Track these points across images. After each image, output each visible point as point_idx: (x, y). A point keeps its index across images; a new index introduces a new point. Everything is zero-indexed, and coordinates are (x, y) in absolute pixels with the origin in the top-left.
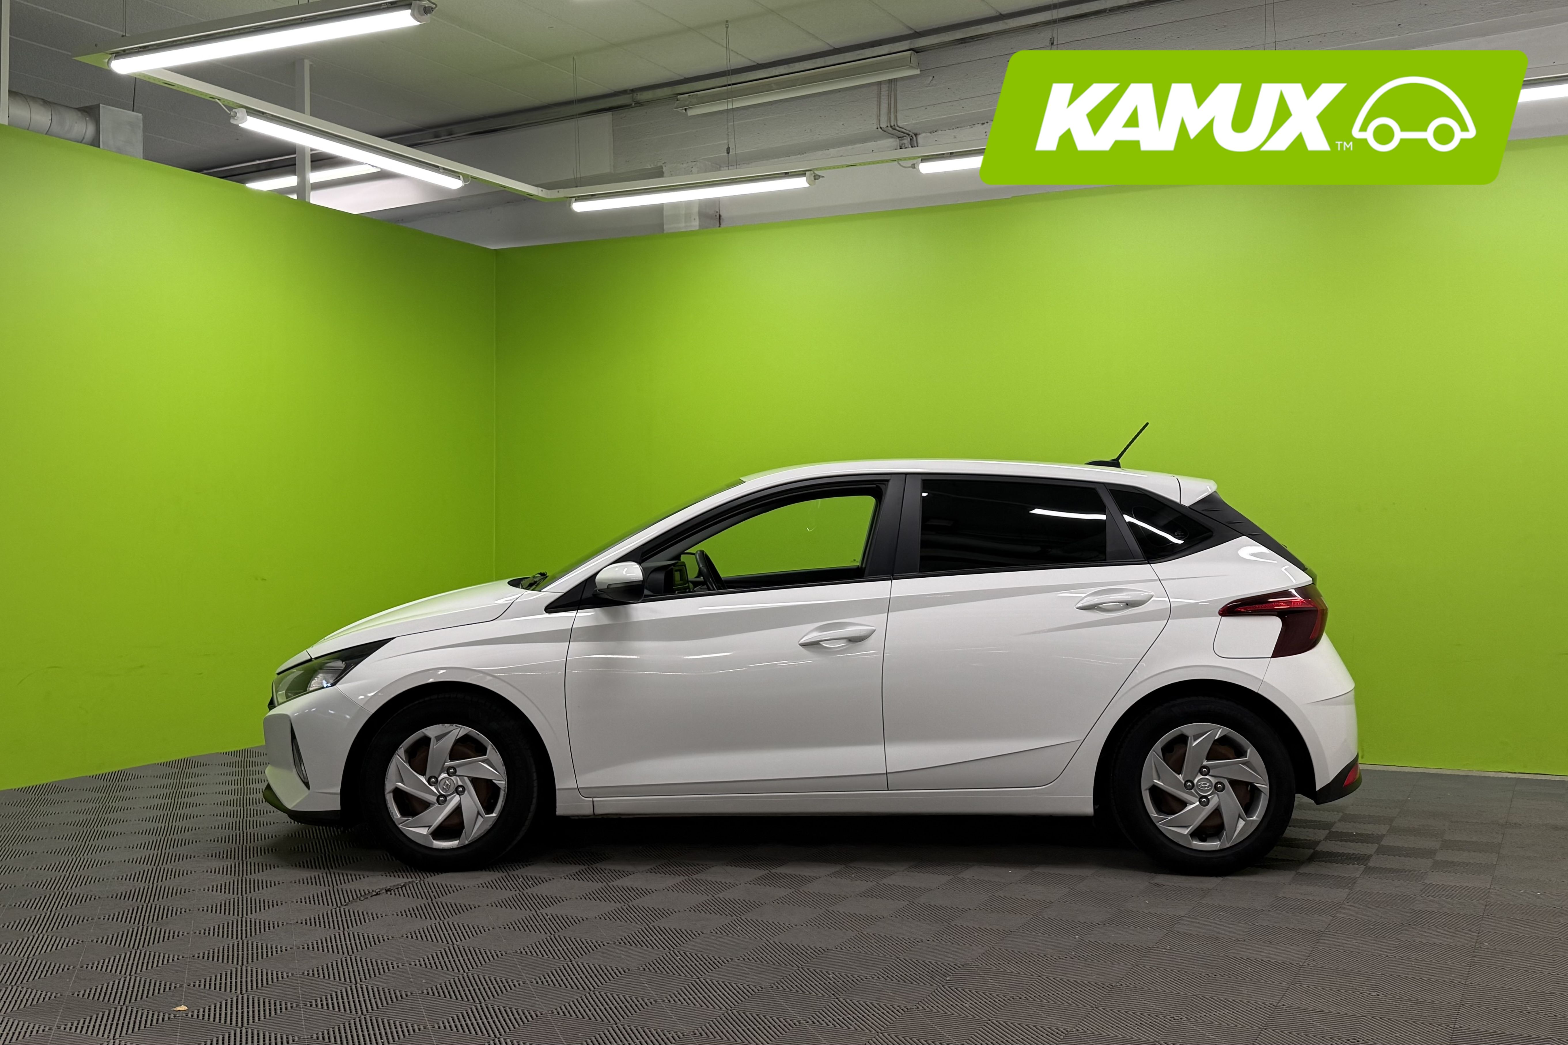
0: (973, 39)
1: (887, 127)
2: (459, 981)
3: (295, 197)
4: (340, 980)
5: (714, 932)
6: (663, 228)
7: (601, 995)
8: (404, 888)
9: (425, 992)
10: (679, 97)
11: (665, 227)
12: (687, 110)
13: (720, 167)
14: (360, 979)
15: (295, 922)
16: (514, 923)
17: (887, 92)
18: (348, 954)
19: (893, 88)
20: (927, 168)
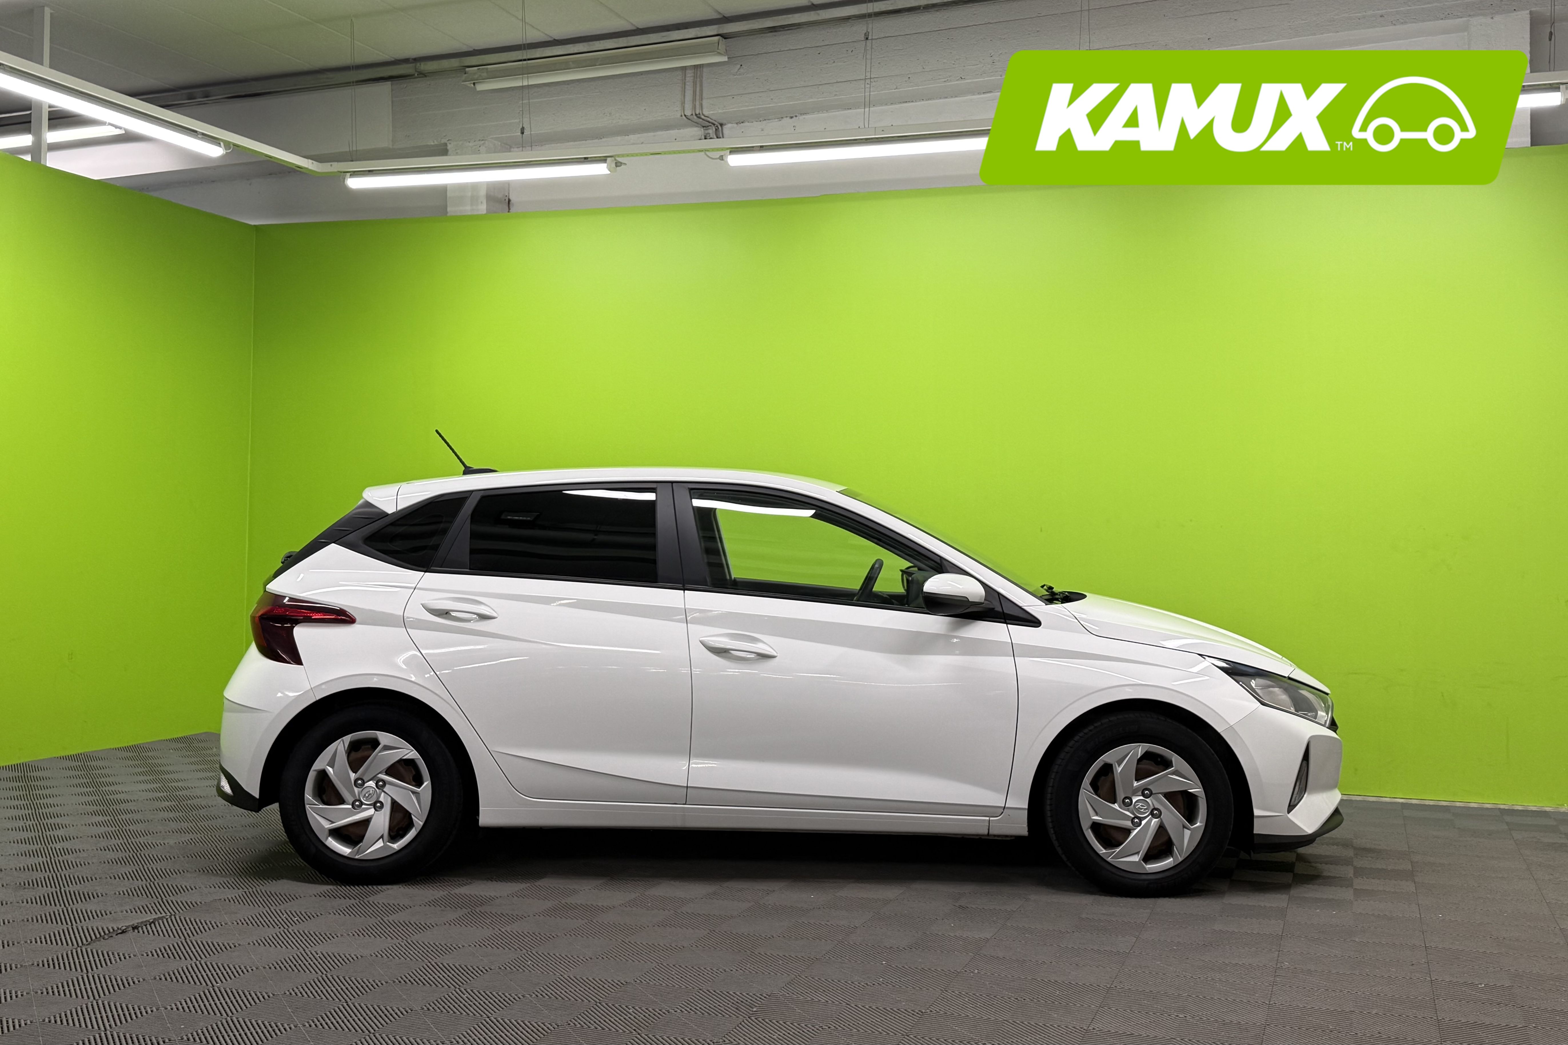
0: (783, 28)
1: (692, 115)
2: (223, 1025)
3: (28, 158)
4: (86, 1026)
5: (503, 968)
6: (446, 209)
7: (382, 1038)
8: (153, 925)
9: (185, 1038)
10: (467, 69)
11: (449, 209)
12: (476, 85)
13: (511, 147)
14: (110, 1026)
15: (30, 964)
16: (279, 963)
17: (692, 78)
18: (94, 998)
19: (698, 75)
20: (735, 161)
